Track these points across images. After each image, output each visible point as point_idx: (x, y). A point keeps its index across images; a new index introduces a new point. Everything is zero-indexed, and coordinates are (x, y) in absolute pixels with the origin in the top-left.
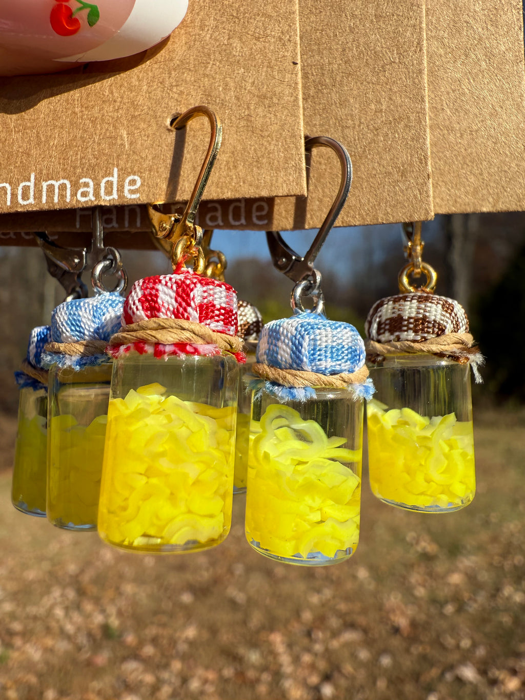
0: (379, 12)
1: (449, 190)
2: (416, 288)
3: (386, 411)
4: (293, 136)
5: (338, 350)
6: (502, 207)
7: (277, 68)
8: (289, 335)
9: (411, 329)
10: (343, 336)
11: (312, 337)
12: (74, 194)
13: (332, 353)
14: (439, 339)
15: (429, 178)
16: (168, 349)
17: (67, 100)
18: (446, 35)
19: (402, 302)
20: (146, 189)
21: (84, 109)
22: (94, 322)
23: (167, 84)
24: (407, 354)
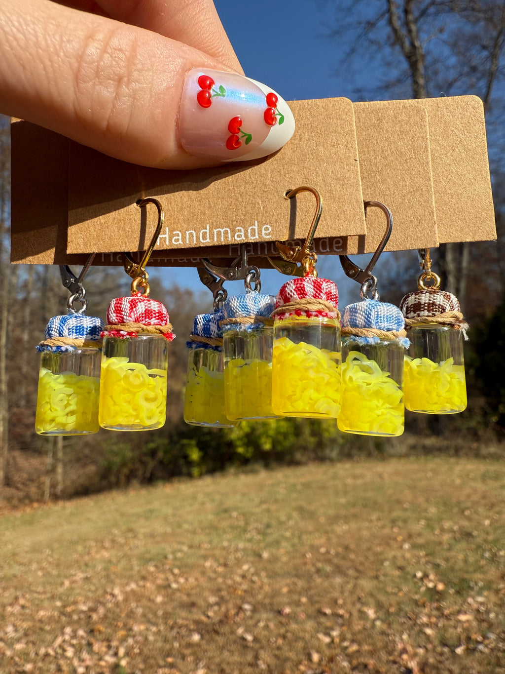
0: (402, 129)
1: (446, 229)
2: (428, 287)
3: (412, 360)
4: (357, 201)
5: (390, 317)
6: (478, 238)
7: (346, 163)
8: (363, 310)
9: (426, 309)
10: (392, 310)
11: (376, 310)
12: (233, 236)
13: (387, 319)
14: (442, 315)
15: (435, 223)
16: (314, 313)
17: (225, 183)
18: (440, 138)
19: (420, 295)
20: (275, 232)
21: (235, 188)
22: (255, 305)
23: (282, 172)
24: (424, 324)
